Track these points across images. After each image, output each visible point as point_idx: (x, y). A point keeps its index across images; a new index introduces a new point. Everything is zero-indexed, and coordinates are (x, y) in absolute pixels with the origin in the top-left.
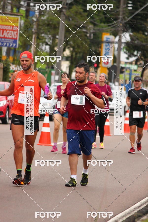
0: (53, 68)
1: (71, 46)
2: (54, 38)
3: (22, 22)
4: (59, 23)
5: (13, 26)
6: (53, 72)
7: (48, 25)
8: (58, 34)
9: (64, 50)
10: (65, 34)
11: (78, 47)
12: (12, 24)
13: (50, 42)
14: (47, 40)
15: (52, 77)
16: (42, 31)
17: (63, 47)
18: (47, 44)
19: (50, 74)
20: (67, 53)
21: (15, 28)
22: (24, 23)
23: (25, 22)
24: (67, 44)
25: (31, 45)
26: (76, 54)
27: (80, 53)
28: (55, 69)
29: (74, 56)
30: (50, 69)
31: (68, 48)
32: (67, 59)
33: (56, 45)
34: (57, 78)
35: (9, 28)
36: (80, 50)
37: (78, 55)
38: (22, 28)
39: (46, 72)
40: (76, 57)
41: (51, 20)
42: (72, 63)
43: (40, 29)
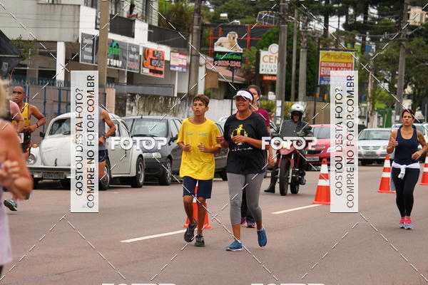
0: (393, 107)
1: (413, 82)
2: (394, 75)
3: (357, 58)
4: (398, 58)
5: (347, 63)
6: (394, 112)
7: (387, 60)
8: (397, 69)
9: (405, 87)
10: (406, 69)
11: (422, 83)
12: (346, 61)
13: (389, 79)
14: (385, 78)
15: (393, 117)
16: (379, 67)
17: (403, 84)
18: (386, 81)
19: (391, 114)
20: (409, 90)
21: (350, 65)
22: (360, 60)
23: (361, 57)
24: (408, 80)
25: (368, 84)
26: (419, 91)
27: (423, 89)
28: (395, 108)
29: (417, 94)
30: (390, 109)
31: (410, 85)
32: (409, 97)
33: (396, 82)
34: (398, 118)
35: (343, 65)
36: (423, 86)
37: (421, 92)
38: (357, 65)
39: (386, 112)
40: (419, 94)
41: (389, 54)
42: (414, 101)
43: (378, 65)
